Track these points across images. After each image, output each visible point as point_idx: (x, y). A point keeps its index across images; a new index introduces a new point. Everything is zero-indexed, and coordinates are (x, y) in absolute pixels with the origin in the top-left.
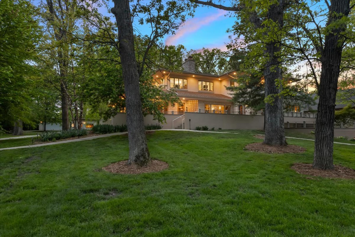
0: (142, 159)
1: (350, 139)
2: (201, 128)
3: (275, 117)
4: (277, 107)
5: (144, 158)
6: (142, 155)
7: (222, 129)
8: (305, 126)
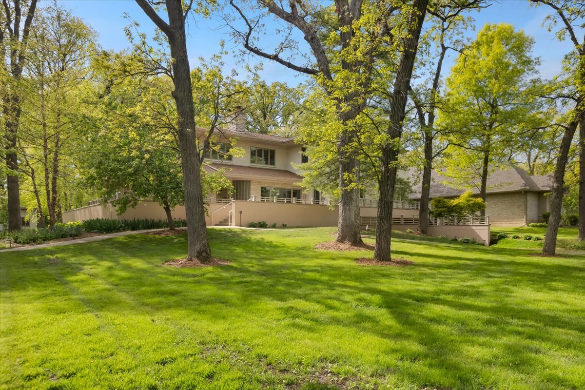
0: (204, 254)
1: (451, 239)
2: (256, 224)
3: (350, 210)
4: (352, 198)
5: (207, 253)
6: (205, 251)
7: (287, 226)
8: (402, 222)
